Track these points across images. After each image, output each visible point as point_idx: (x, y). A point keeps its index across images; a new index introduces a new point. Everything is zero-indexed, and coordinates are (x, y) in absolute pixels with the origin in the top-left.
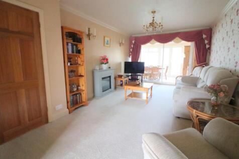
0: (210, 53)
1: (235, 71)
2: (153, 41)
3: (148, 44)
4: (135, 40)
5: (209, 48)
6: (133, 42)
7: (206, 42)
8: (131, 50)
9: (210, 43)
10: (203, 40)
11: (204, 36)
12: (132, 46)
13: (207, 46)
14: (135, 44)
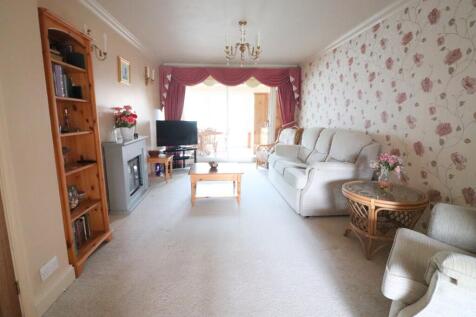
0: (300, 107)
1: (378, 131)
2: (210, 79)
3: (201, 86)
4: (172, 74)
5: (299, 99)
6: (169, 77)
7: (295, 88)
8: (165, 95)
9: (300, 91)
10: (290, 84)
11: (292, 79)
12: (167, 86)
13: (296, 96)
14: (172, 82)
